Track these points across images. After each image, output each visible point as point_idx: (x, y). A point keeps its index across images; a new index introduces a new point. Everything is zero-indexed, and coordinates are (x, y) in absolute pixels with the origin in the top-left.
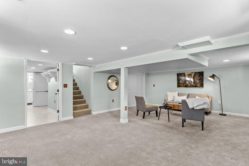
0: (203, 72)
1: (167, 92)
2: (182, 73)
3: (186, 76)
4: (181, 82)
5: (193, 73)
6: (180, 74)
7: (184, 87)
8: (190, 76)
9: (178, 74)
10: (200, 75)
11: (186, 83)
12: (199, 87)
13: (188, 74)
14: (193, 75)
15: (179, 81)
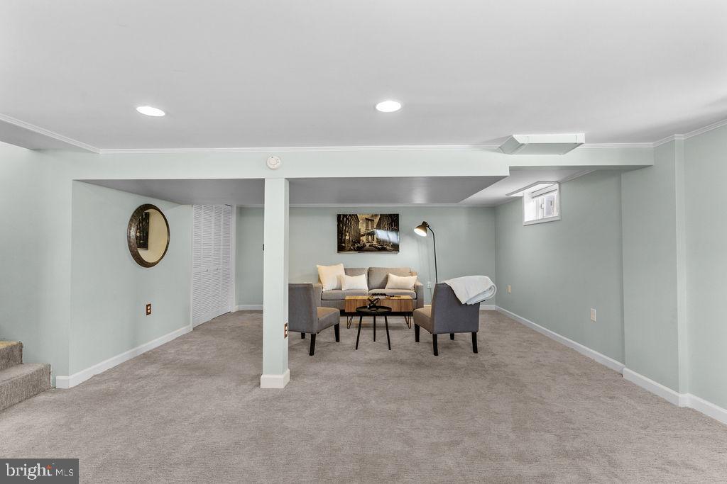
0: (397, 215)
1: (318, 266)
2: (350, 215)
3: (361, 221)
4: (347, 238)
5: (376, 215)
6: (345, 216)
7: (355, 250)
8: (370, 222)
9: (339, 216)
10: (391, 223)
11: (360, 240)
12: (390, 251)
13: (364, 217)
14: (377, 220)
15: (342, 236)
